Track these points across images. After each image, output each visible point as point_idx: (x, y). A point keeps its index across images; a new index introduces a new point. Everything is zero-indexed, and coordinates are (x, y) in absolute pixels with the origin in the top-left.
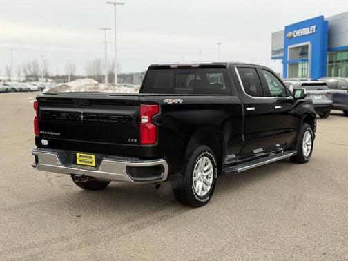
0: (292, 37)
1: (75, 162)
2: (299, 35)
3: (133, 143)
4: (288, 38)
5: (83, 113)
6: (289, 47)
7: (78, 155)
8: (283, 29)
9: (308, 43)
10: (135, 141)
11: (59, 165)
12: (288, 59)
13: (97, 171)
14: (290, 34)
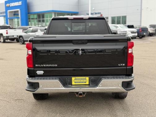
0: (9, 6)
1: (70, 83)
2: (13, 6)
3: (122, 66)
4: (7, 7)
5: (82, 49)
6: (8, 11)
7: (73, 78)
8: (4, 2)
9: (19, 10)
10: (124, 65)
11: (62, 87)
12: (8, 17)
13: (97, 88)
14: (8, 5)
